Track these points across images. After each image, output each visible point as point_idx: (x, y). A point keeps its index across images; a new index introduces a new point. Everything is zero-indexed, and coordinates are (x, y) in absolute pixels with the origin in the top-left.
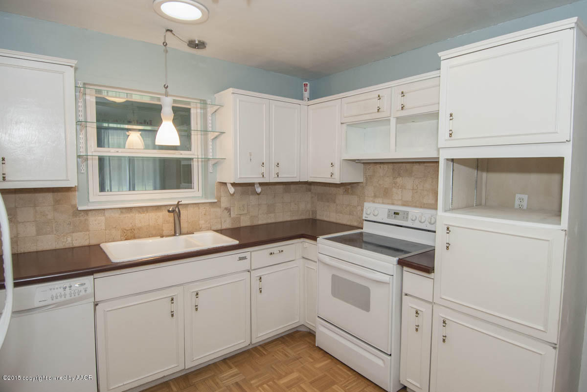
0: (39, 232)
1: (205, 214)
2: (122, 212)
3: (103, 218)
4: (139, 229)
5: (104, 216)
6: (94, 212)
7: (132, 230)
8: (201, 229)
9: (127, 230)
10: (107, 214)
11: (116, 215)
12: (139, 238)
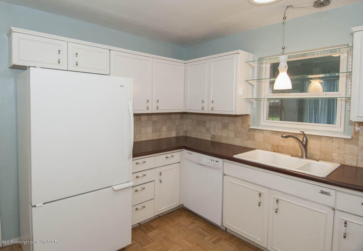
0: (235, 136)
1: (338, 148)
2: (272, 134)
3: (262, 135)
4: (282, 147)
5: (263, 134)
6: (258, 131)
7: (278, 146)
8: (333, 160)
9: (275, 146)
10: (265, 133)
11: (269, 135)
12: (282, 152)
